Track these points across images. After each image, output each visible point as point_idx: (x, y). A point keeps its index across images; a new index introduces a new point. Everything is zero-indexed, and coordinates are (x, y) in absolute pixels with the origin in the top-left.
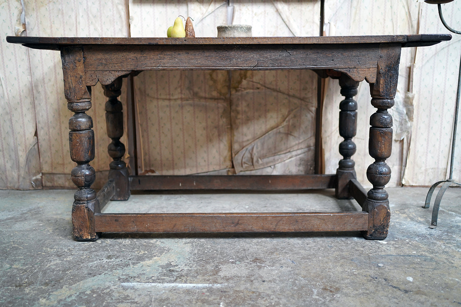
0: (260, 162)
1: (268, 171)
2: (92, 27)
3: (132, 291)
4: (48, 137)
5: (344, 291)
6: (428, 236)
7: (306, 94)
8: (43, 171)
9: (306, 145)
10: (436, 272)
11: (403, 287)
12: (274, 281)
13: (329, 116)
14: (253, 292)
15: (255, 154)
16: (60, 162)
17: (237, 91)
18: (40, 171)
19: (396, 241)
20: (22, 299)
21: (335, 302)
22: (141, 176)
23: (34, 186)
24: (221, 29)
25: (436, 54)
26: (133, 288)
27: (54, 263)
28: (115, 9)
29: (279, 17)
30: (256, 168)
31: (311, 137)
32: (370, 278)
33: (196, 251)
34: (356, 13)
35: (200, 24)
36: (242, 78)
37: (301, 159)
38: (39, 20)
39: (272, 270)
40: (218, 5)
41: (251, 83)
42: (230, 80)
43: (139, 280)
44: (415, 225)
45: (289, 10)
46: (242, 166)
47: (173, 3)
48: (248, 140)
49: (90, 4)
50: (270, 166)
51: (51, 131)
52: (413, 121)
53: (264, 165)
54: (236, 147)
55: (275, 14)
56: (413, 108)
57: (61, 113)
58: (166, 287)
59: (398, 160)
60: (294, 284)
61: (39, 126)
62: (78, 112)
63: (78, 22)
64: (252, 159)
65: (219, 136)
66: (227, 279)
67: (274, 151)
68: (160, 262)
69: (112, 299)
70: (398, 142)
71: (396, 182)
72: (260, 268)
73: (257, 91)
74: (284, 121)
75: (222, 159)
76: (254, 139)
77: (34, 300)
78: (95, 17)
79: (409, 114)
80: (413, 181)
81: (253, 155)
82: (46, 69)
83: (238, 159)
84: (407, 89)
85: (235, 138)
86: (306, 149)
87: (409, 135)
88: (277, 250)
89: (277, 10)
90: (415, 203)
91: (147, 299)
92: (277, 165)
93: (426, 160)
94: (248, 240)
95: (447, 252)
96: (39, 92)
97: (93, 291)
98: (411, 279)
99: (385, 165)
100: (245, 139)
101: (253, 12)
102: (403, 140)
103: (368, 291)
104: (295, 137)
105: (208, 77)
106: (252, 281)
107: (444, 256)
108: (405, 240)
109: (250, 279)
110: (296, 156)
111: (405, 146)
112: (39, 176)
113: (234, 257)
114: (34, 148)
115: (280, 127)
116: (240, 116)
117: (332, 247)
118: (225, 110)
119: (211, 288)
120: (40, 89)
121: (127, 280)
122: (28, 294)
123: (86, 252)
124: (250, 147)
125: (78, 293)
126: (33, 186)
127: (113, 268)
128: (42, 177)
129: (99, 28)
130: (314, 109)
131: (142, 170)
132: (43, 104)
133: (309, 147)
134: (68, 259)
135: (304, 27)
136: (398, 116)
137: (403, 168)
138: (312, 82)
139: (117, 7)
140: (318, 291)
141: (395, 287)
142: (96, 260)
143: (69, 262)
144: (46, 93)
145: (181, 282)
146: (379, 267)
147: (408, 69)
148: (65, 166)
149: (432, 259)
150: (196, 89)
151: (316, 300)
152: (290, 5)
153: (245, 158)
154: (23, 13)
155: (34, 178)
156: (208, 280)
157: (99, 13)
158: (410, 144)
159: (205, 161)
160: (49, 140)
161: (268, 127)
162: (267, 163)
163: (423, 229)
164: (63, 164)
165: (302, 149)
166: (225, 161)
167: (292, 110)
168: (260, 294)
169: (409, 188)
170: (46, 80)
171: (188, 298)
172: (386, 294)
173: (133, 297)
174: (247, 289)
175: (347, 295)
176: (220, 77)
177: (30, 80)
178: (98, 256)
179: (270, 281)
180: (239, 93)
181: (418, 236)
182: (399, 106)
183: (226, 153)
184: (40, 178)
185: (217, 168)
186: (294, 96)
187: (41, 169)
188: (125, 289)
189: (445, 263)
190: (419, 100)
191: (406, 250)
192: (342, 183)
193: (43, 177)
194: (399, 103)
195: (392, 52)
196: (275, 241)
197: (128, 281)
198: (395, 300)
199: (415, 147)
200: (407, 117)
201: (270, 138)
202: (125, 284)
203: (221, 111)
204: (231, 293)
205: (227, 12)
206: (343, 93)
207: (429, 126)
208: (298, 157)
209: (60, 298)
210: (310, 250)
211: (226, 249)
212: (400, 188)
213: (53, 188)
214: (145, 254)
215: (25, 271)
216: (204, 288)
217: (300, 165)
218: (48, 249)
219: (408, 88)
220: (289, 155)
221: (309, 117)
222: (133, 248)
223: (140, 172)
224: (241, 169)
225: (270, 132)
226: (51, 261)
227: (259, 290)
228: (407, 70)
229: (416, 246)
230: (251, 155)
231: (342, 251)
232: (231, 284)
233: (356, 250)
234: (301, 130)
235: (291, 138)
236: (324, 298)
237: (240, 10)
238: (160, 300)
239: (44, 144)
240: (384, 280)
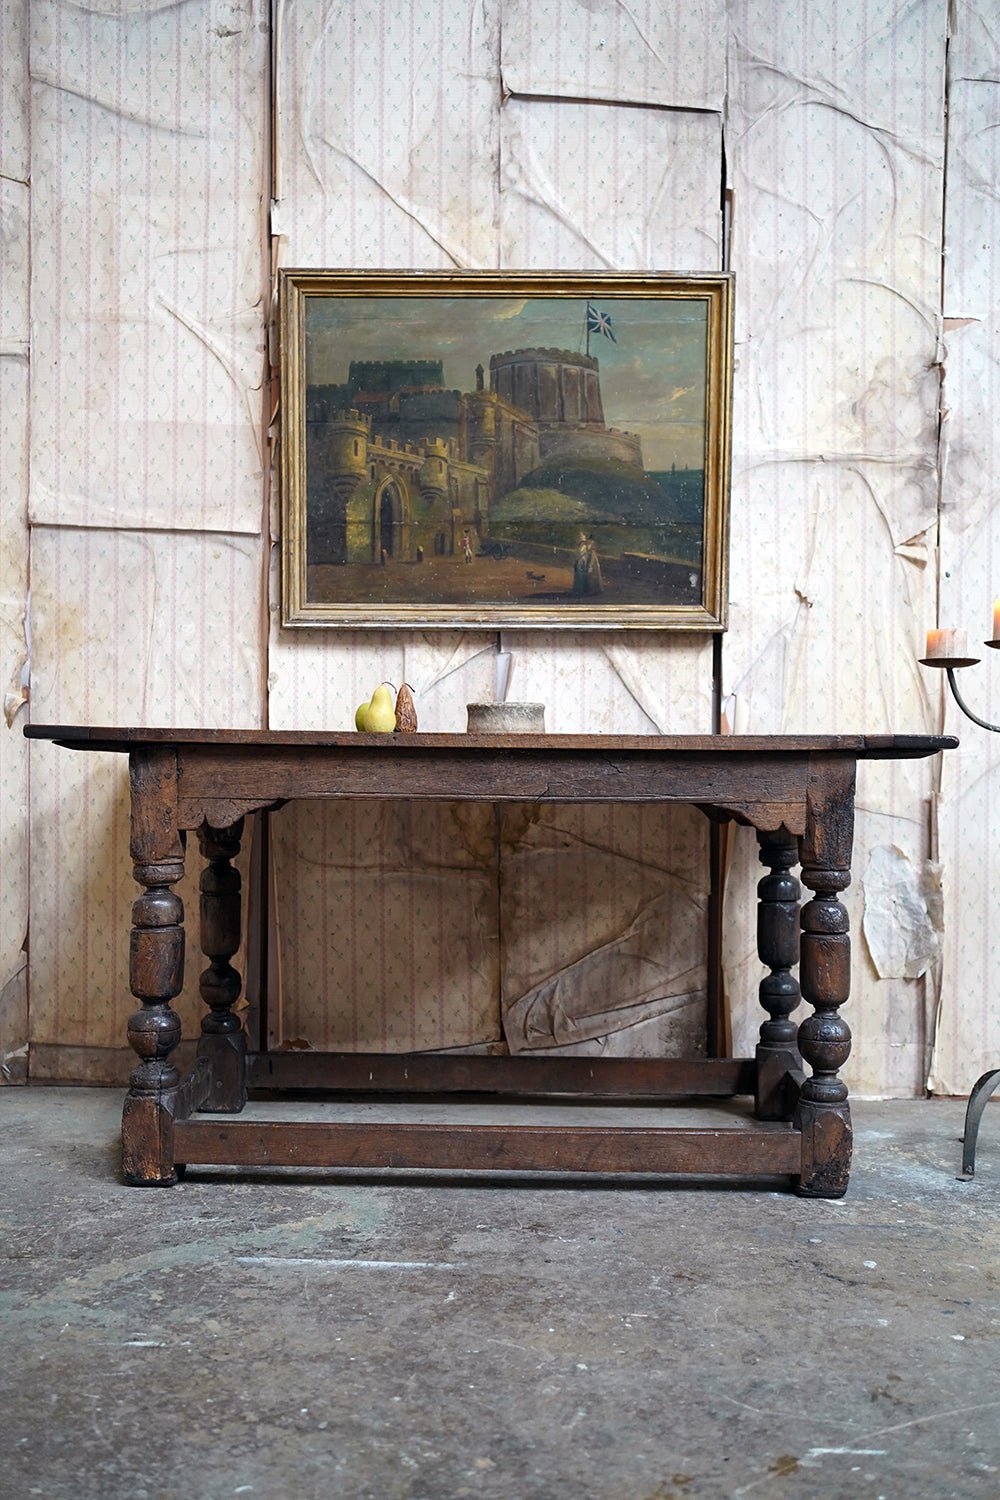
0: (571, 1027)
1: (591, 1049)
2: (180, 697)
3: (260, 1270)
4: (52, 953)
5: (719, 1280)
6: (948, 1195)
7: (683, 860)
8: (34, 1039)
9: (685, 986)
10: (933, 1253)
11: (850, 1276)
12: (571, 1261)
13: (740, 916)
14: (522, 1278)
15: (558, 1007)
16: (77, 1018)
17: (515, 850)
18: (25, 1037)
19: (867, 1201)
20: (30, 1277)
21: (693, 1296)
22: (274, 1053)
23: (8, 1075)
24: (475, 711)
25: (989, 771)
26: (262, 1266)
27: (83, 1221)
28: (235, 656)
29: (616, 678)
30: (559, 1043)
31: (696, 966)
32: (784, 1261)
33: (402, 1209)
34: (795, 675)
35: (432, 693)
36: (527, 821)
37: (673, 1023)
38: (61, 678)
39: (569, 1244)
40: (473, 652)
41: (551, 831)
42: (498, 823)
43: (275, 1254)
44: (927, 1174)
45: (640, 665)
46: (526, 1036)
47: (371, 645)
48: (541, 972)
49: (179, 644)
50: (596, 1039)
51: (62, 937)
52: (943, 931)
53: (579, 1036)
54: (511, 986)
55: (608, 673)
56: (941, 899)
57: (90, 895)
58: (333, 1265)
59: (915, 1028)
60: (614, 1266)
61: (35, 925)
62: (153, 887)
63: (149, 684)
64: (551, 1019)
65: (470, 958)
66: (468, 1257)
67: (606, 1000)
68: (319, 1225)
69: (219, 1282)
70: (914, 983)
71: (913, 1086)
72: (543, 1239)
73: (565, 850)
74: (630, 925)
75: (476, 1017)
76: (557, 968)
77: (53, 1279)
78: (188, 673)
79: (934, 913)
80: (955, 1085)
81: (554, 1008)
82: (65, 790)
83: (516, 1016)
84: (926, 854)
85: (510, 965)
86: (685, 997)
87: (938, 965)
88: (587, 1210)
89: (612, 665)
90: (947, 1132)
91: (294, 1283)
92: (613, 1036)
93: (985, 1030)
94: (524, 1193)
95: (975, 1223)
96: (42, 844)
97: (176, 1269)
98: (872, 1265)
99: (837, 1020)
100: (535, 968)
101: (555, 666)
102: (924, 975)
104: (657, 965)
105: (447, 814)
106: (522, 1261)
107: (966, 1229)
108: (890, 1200)
109: (517, 1257)
110: (661, 1013)
111: (930, 993)
112: (21, 1052)
113: (488, 1220)
114: (18, 981)
115: (620, 940)
116: (521, 912)
117: (714, 1209)
118: (485, 895)
119: (431, 1270)
120: (48, 837)
121: (248, 1253)
122: (38, 1270)
123: (151, 1207)
124: (545, 990)
125: (144, 1272)
126: (5, 1077)
127: (215, 1233)
128: (28, 1053)
129: (197, 699)
130: (702, 897)
131: (277, 1040)
132: (49, 873)
133: (691, 991)
134: (113, 1216)
135: (675, 702)
136: (908, 918)
137: (928, 1049)
138: (698, 831)
139: (240, 651)
140: (662, 1278)
141: (832, 1277)
142: (177, 1219)
143: (116, 1220)
144: (58, 845)
146: (811, 1244)
147: (927, 805)
148: (89, 1028)
149: (934, 1233)
150: (417, 844)
151: (654, 1293)
152: (641, 653)
153: (533, 1016)
154: (28, 663)
155: (10, 1055)
156: (427, 1257)
157: (199, 666)
158: (940, 987)
159: (434, 1021)
160: (56, 962)
161: (591, 939)
162: (588, 1031)
163: (941, 1181)
164: (84, 1022)
165: (675, 995)
166: (483, 1021)
167: (650, 900)
168: (535, 1281)
169: (946, 1101)
170: (63, 817)
171: (379, 1283)
172: (807, 1286)
173: (264, 1279)
174: (508, 1272)
175: (721, 1286)
176: (476, 817)
177: (25, 814)
178: (179, 1212)
179: (563, 1262)
180: (521, 856)
181: (924, 1193)
182: (908, 893)
183: (486, 1002)
184: (25, 1055)
185: (463, 1040)
186: (653, 866)
187: (29, 1032)
188: (243, 1266)
189: (960, 1240)
190: (956, 879)
191: (884, 1217)
192: (766, 1080)
193: (33, 1053)
194: (908, 885)
195: (837, 769)
196: (586, 1196)
197: (251, 1255)
198: (825, 1297)
199: (954, 996)
200: (929, 921)
201: (596, 966)
202: (245, 1259)
203: (476, 897)
204: (474, 1278)
205: (495, 667)
206: (765, 859)
207: (986, 945)
208: (666, 1016)
209: (107, 1278)
210: (663, 1213)
211: (472, 1206)
212: (923, 1102)
213: (53, 1082)
214: (284, 1211)
215: (23, 1233)
216: (416, 1269)
217: (670, 1036)
218: (66, 1199)
219: (930, 852)
220: (643, 1011)
221: (693, 916)
222: (259, 1202)
223: (271, 1047)
224: (523, 1044)
225: (594, 953)
226: (75, 1219)
227: (536, 1276)
228: (923, 808)
229: (909, 1211)
230: (549, 1008)
231: (736, 1215)
232: (476, 1263)
233: (770, 1215)
234: (673, 950)
235: (647, 968)
236: (673, 1289)
237: (526, 662)
238: (322, 1286)
239: (41, 971)
240: (812, 1265)
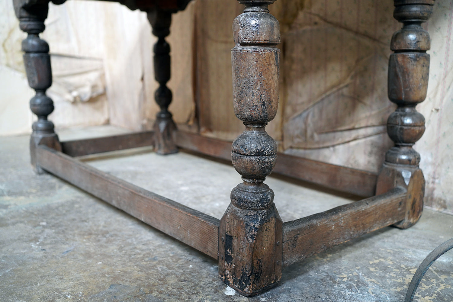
0: (316, 138)
1: (326, 155)
7: (384, 30)
9: (380, 120)
15: (309, 125)
17: (290, 28)
30: (308, 146)
31: (389, 107)
36: (298, 10)
37: (373, 144)
41: (309, 15)
42: (285, 13)
46: (293, 140)
50: (328, 147)
53: (319, 144)
54: (289, 111)
64: (306, 131)
67: (335, 124)
73: (315, 27)
74: (348, 76)
81: (307, 125)
83: (290, 128)
85: (289, 98)
86: (381, 128)
92: (337, 147)
100: (300, 100)
104: (365, 104)
110: (365, 137)
115: (342, 85)
116: (294, 67)
124: (304, 115)
153: (298, 129)
161: (329, 84)
162: (324, 141)
165: (373, 126)
167: (362, 59)
180: (294, 32)
186: (366, 35)
201: (330, 103)
208: (369, 139)
217: (371, 153)
220: (354, 134)
225: (328, 93)
230: (305, 125)
234: (375, 95)
235: (360, 107)
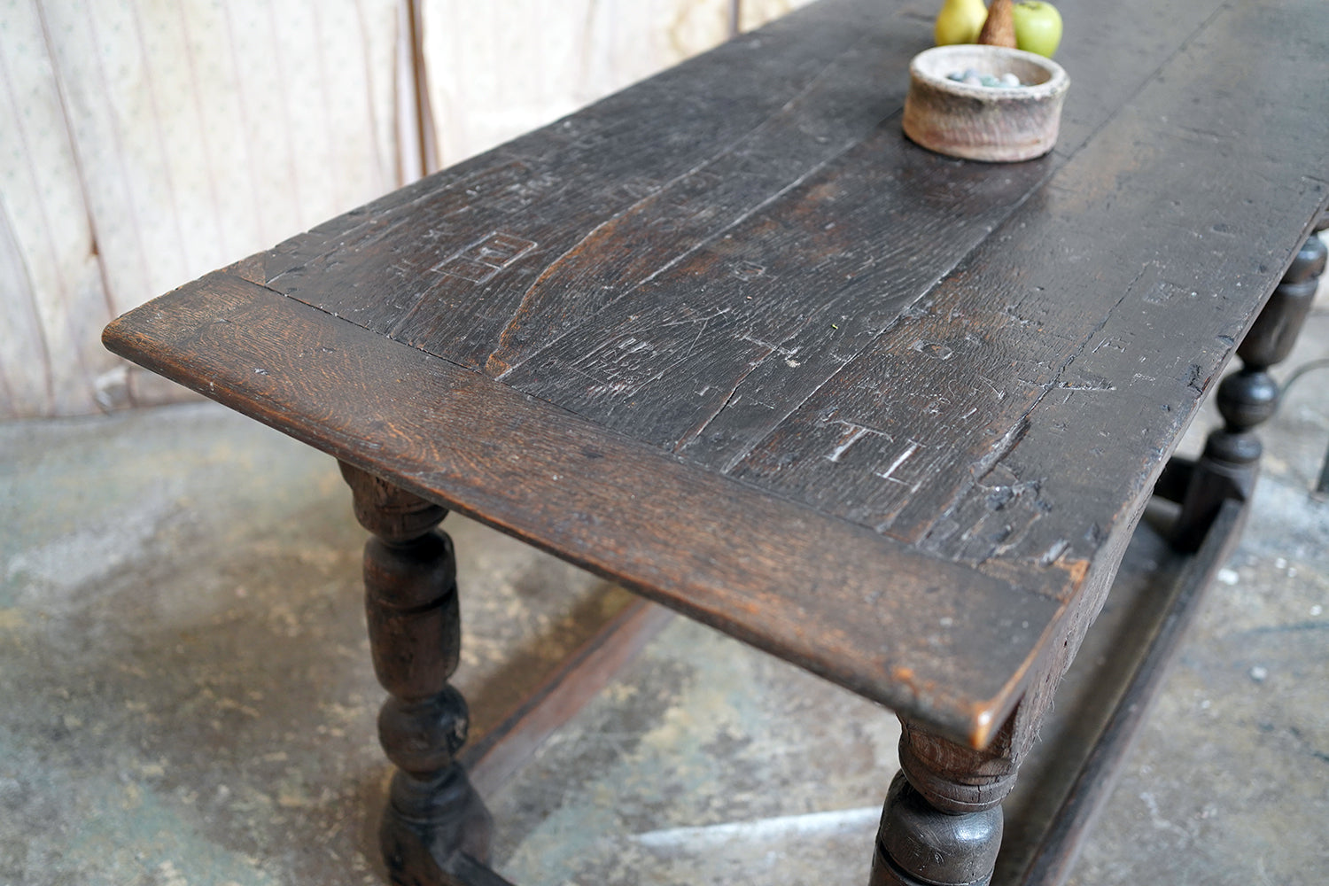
3: (687, 865)
6: (1323, 538)
21: (1214, 837)
32: (1257, 731)
43: (679, 816)
58: (769, 835)
61: (102, 224)
68: (694, 730)
99: (1267, 381)
103: (1273, 786)
108: (1272, 562)
120: (93, 103)
127: (578, 773)
132: (108, 150)
140: (1157, 800)
144: (113, 115)
145: (795, 811)
146: (1257, 681)
177: (49, 72)
197: (654, 827)
214: (631, 700)
229: (1309, 585)
236: (1184, 825)
240: (1291, 737)
